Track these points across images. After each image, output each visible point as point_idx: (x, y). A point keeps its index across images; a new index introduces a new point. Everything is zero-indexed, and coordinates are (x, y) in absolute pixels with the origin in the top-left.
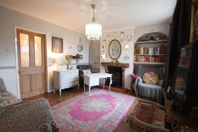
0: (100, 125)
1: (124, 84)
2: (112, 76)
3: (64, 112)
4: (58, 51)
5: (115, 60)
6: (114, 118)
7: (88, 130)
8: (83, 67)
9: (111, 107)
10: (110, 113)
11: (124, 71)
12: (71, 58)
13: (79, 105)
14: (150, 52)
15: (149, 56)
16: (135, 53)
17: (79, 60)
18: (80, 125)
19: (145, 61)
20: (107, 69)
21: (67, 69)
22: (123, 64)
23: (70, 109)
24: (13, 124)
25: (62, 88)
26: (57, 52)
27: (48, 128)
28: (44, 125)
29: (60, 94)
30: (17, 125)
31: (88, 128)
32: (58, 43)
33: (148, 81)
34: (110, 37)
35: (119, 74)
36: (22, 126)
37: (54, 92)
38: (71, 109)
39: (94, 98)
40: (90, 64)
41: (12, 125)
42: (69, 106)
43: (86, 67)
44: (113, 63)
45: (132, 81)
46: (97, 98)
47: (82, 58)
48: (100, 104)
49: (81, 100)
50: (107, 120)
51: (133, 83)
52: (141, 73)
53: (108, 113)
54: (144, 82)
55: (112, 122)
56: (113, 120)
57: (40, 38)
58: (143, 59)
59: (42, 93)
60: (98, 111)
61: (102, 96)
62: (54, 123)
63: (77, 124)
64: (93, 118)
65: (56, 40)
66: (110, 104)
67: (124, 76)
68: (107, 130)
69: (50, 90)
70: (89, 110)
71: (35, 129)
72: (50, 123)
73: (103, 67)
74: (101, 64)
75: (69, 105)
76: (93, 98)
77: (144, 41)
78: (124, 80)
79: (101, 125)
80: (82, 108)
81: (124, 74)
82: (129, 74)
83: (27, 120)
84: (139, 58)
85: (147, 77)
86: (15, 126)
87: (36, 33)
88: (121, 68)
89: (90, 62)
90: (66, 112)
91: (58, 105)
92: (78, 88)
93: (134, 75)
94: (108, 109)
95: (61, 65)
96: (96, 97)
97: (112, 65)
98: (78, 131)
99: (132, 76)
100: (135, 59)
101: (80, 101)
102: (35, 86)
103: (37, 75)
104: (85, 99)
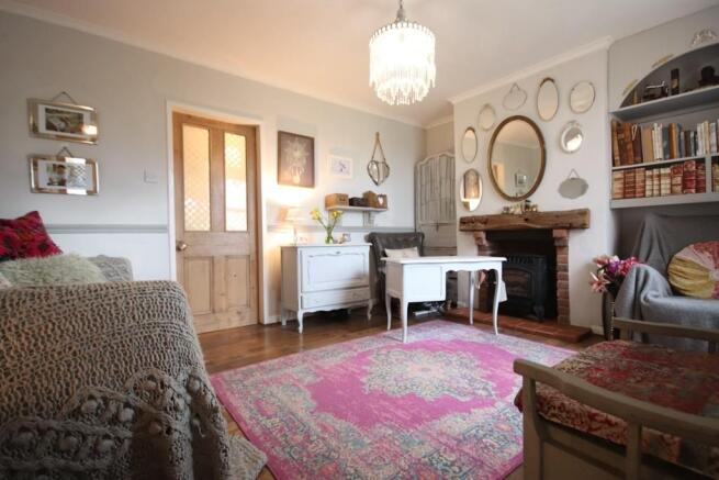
0: (421, 451)
1: (567, 305)
2: (503, 262)
3: (294, 385)
4: (297, 179)
5: (519, 203)
6: (496, 435)
7: (362, 458)
8: (391, 240)
9: (490, 389)
10: (482, 411)
11: (565, 246)
12: (343, 204)
13: (353, 368)
14: (701, 143)
15: (701, 161)
16: (617, 158)
17: (373, 214)
18: (337, 434)
19: (679, 188)
20: (485, 242)
21: (328, 241)
22: (558, 215)
23: (318, 376)
24: (27, 338)
25: (305, 306)
26: (295, 185)
27: (170, 392)
28: (151, 378)
29: (301, 328)
30: (42, 347)
31: (364, 452)
32: (297, 153)
33: (704, 285)
34: (494, 113)
35: (540, 262)
36: (59, 353)
37: (284, 323)
38: (322, 378)
39: (419, 350)
40: (418, 231)
41: (23, 339)
42: (317, 367)
43: (400, 239)
44: (512, 214)
45: (605, 290)
46: (433, 351)
47: (384, 206)
48: (444, 374)
49: (370, 352)
50: (461, 437)
51: (614, 296)
52: (656, 249)
53: (472, 410)
54: (675, 292)
55: (486, 447)
56: (489, 441)
57: (243, 139)
58: (665, 182)
59: (246, 322)
60: (428, 394)
61: (459, 345)
62: (197, 382)
63: (325, 429)
64: (400, 418)
65: (293, 141)
66: (490, 378)
67: (566, 269)
68: (451, 474)
69: (270, 314)
70: (391, 388)
71: (113, 382)
72: (182, 377)
73: (470, 238)
74: (458, 223)
75: (318, 363)
76: (416, 348)
77: (664, 95)
78: (567, 287)
79: (427, 449)
80: (364, 380)
81: (566, 261)
82: (591, 261)
83: (83, 335)
84: (639, 177)
85: (693, 265)
86: (32, 347)
87: (229, 125)
88: (549, 231)
89: (420, 222)
90: (301, 386)
91: (282, 359)
92: (369, 316)
93: (616, 259)
94: (474, 393)
95: (310, 229)
96: (430, 347)
97: (505, 226)
98: (323, 455)
99: (607, 266)
100: (619, 185)
101: (364, 355)
102: (223, 297)
103: (230, 261)
104: (384, 352)
